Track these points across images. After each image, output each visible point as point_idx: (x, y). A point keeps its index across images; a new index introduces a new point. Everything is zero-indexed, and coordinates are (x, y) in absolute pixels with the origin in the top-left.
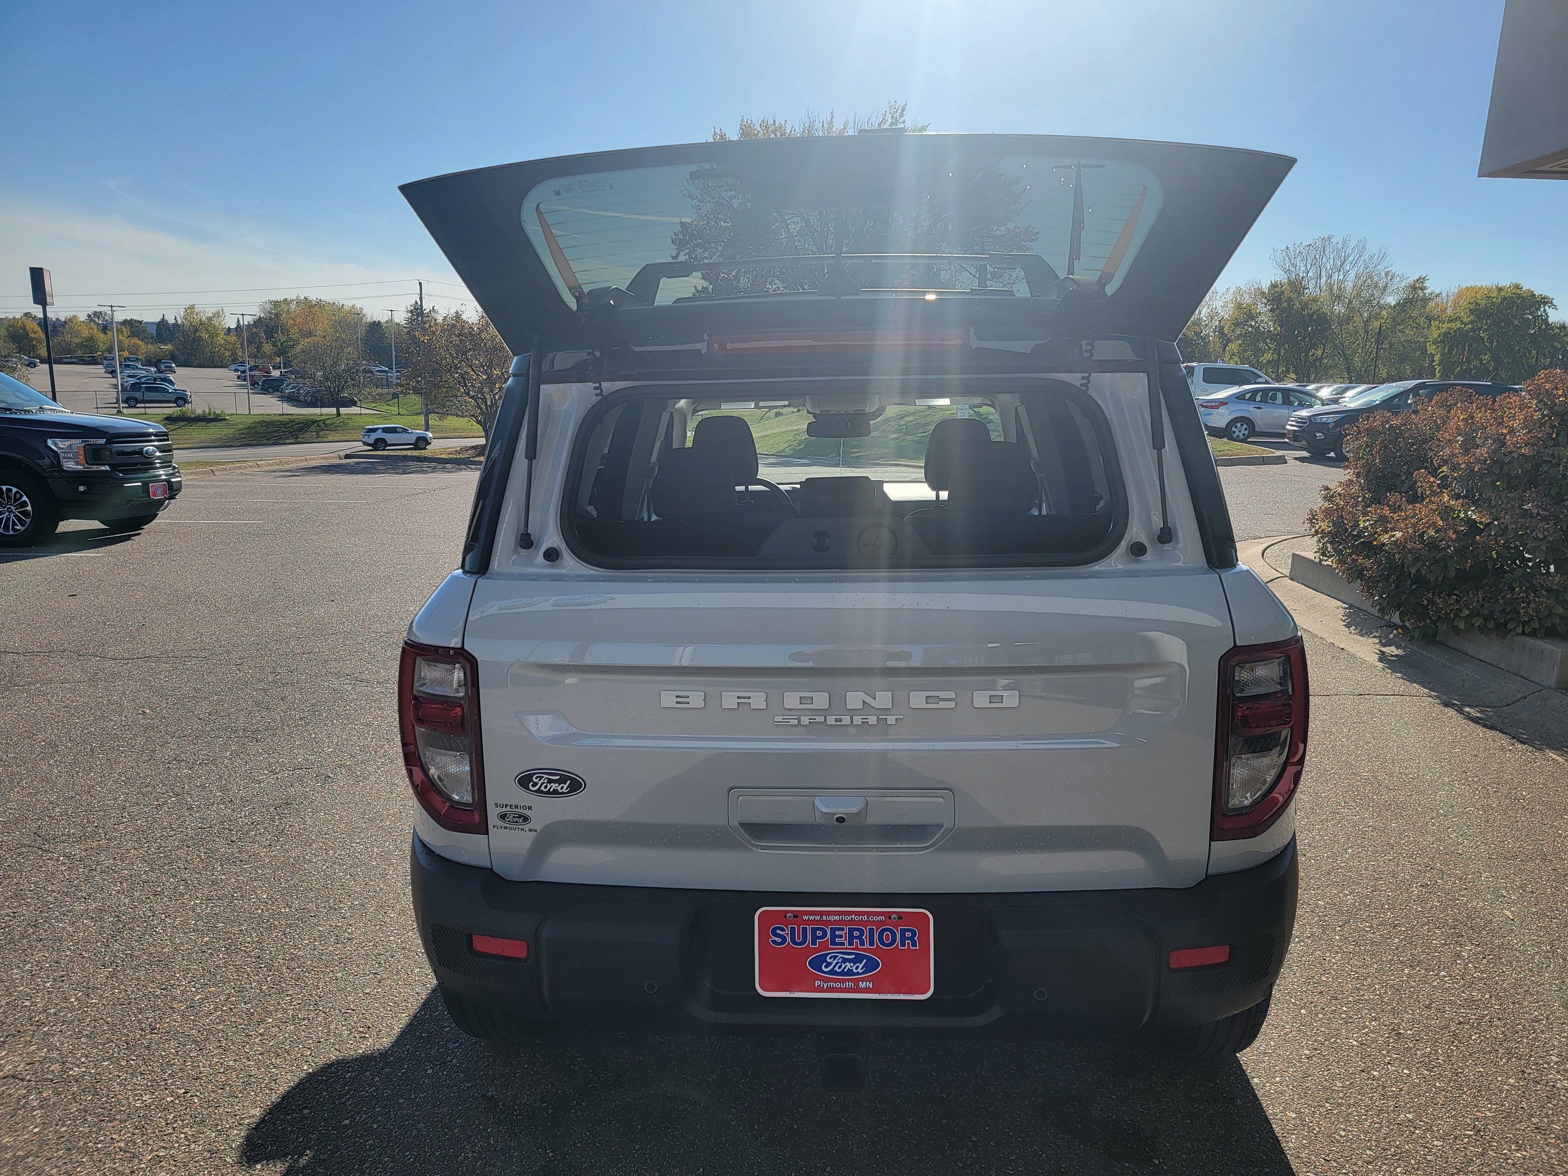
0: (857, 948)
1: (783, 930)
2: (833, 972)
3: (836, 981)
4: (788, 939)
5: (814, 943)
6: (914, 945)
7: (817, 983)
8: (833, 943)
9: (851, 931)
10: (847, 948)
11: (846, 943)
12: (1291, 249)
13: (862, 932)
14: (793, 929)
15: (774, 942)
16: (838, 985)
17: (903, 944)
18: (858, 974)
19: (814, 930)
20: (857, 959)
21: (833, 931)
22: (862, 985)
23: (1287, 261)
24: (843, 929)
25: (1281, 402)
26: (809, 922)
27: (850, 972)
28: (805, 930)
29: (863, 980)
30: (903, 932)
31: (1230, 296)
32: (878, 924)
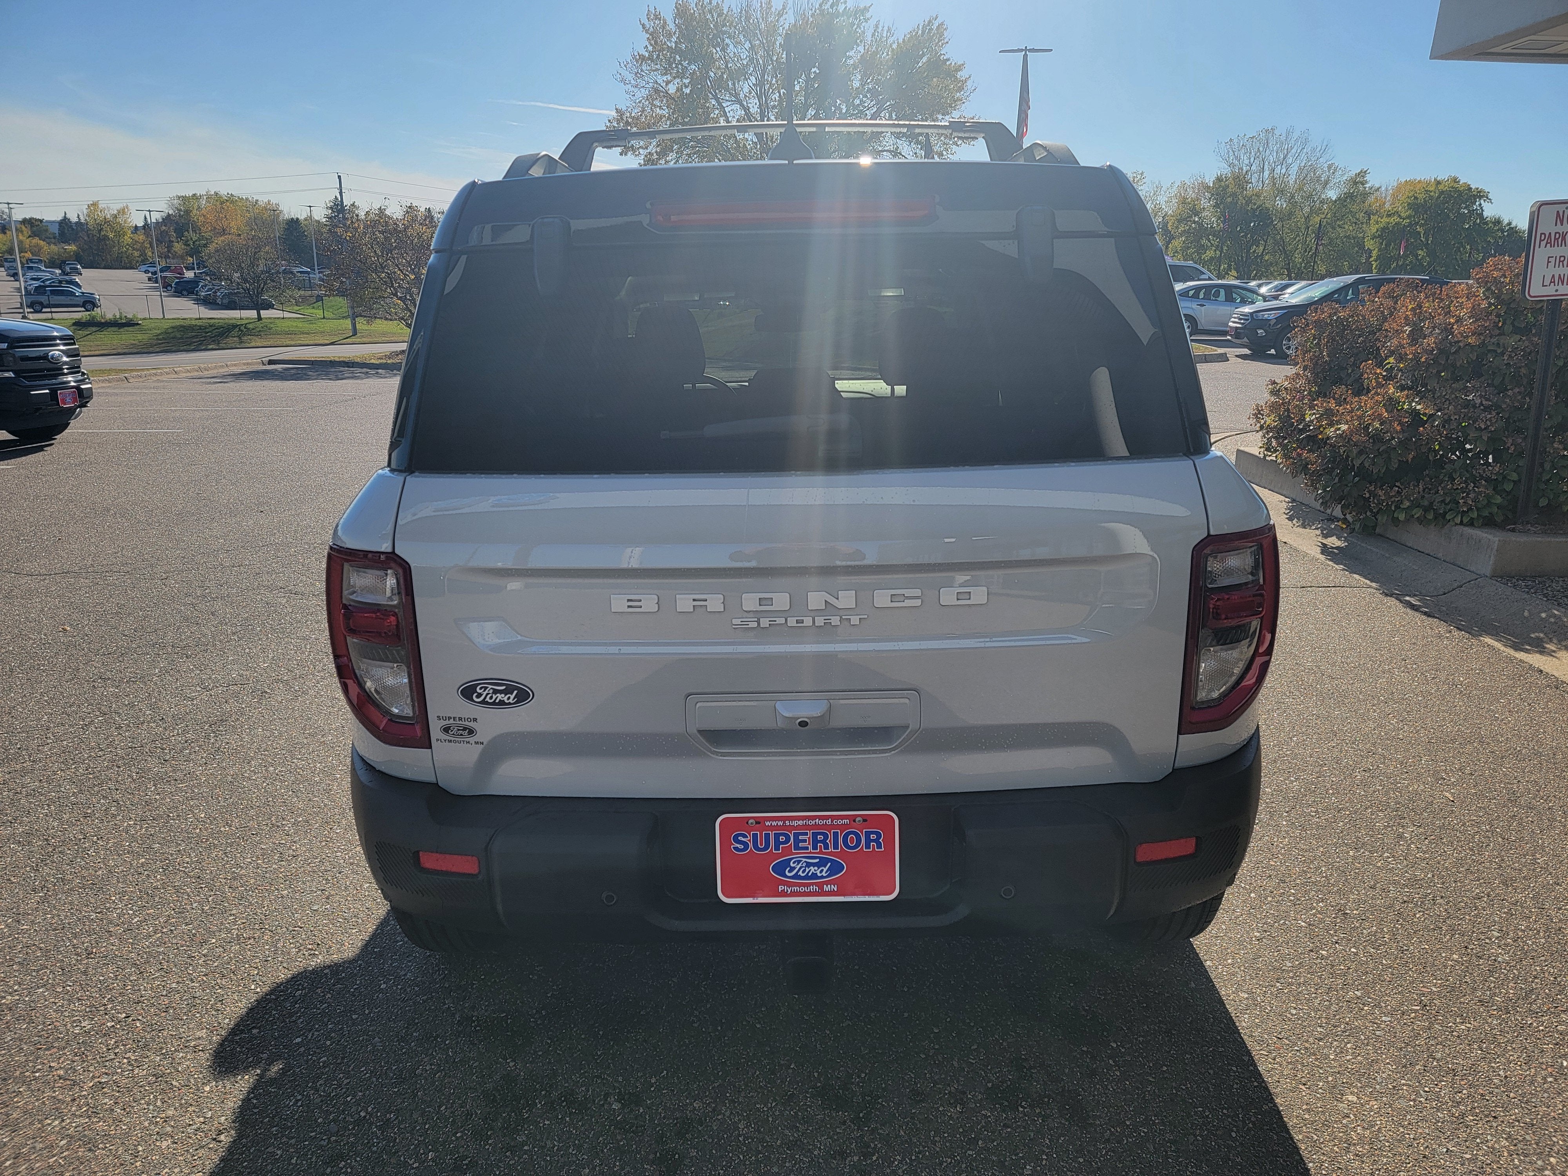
0: (821, 852)
1: (745, 836)
2: (796, 876)
3: (799, 885)
4: (751, 845)
5: (777, 848)
6: (879, 847)
7: (781, 888)
8: (797, 847)
9: (815, 835)
10: (811, 853)
11: (810, 847)
12: (1235, 141)
13: (826, 836)
14: (755, 836)
15: (736, 849)
16: (803, 889)
17: (868, 847)
18: (822, 877)
19: (777, 836)
20: (822, 863)
21: (796, 836)
22: (826, 888)
23: (1231, 153)
24: (806, 834)
25: (1224, 299)
26: (772, 828)
27: (814, 876)
28: (767, 836)
29: (827, 883)
30: (868, 834)
31: (1175, 190)
32: (843, 827)
